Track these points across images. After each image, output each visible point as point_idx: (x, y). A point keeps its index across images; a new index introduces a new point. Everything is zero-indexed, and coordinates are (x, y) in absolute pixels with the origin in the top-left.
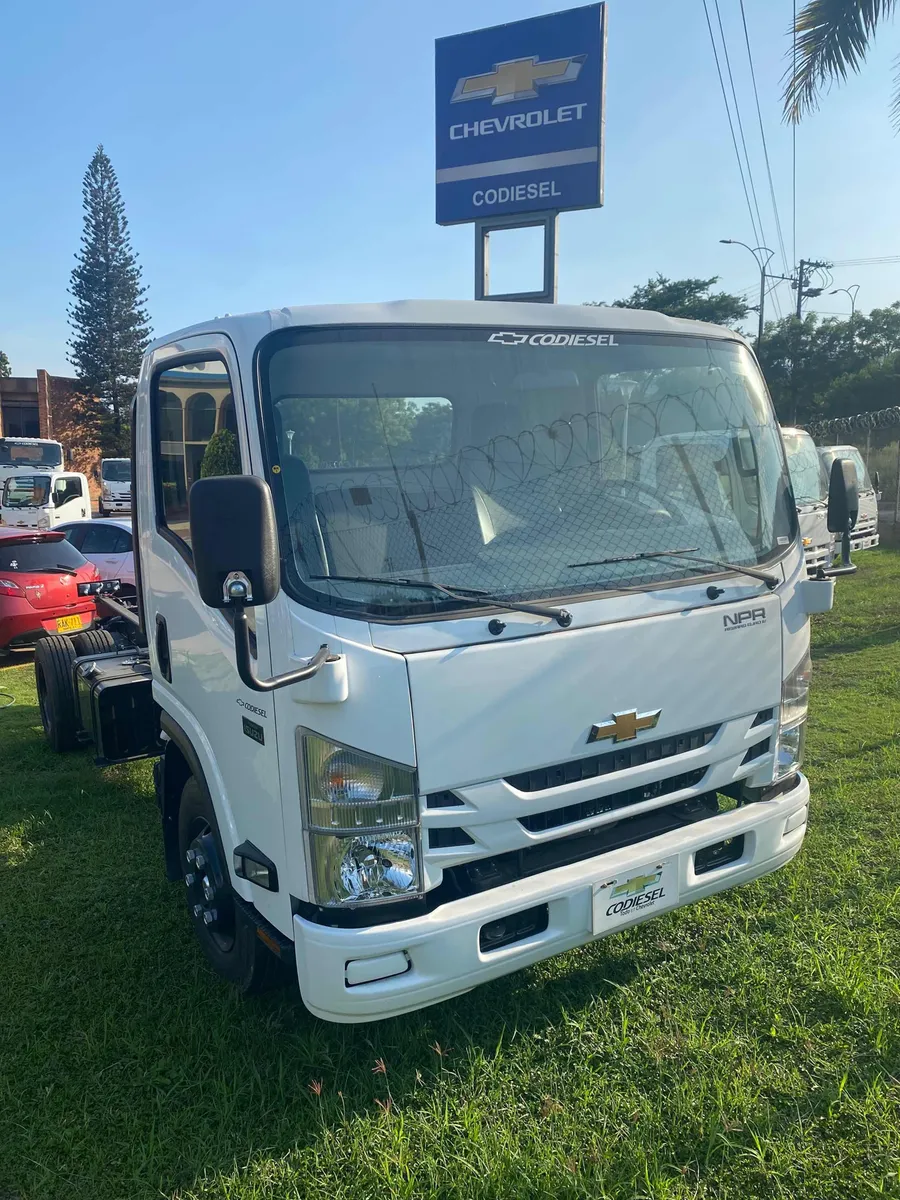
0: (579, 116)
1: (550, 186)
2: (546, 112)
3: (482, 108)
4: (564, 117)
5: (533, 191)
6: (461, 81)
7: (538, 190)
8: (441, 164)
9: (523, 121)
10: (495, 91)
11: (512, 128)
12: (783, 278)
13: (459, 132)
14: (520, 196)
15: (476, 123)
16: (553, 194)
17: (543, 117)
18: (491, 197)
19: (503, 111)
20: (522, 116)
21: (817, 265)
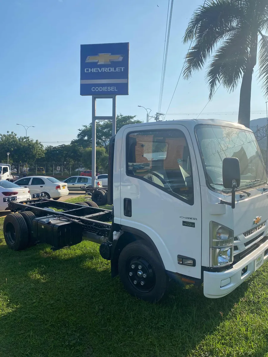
0: (122, 70)
1: (114, 88)
2: (113, 68)
3: (94, 65)
4: (118, 70)
5: (109, 89)
6: (88, 57)
7: (111, 88)
8: (82, 78)
9: (106, 70)
10: (98, 61)
11: (103, 71)
12: (152, 117)
13: (87, 70)
14: (106, 90)
15: (93, 69)
16: (115, 90)
17: (112, 70)
18: (97, 89)
19: (101, 66)
20: (106, 69)
21: (161, 114)
